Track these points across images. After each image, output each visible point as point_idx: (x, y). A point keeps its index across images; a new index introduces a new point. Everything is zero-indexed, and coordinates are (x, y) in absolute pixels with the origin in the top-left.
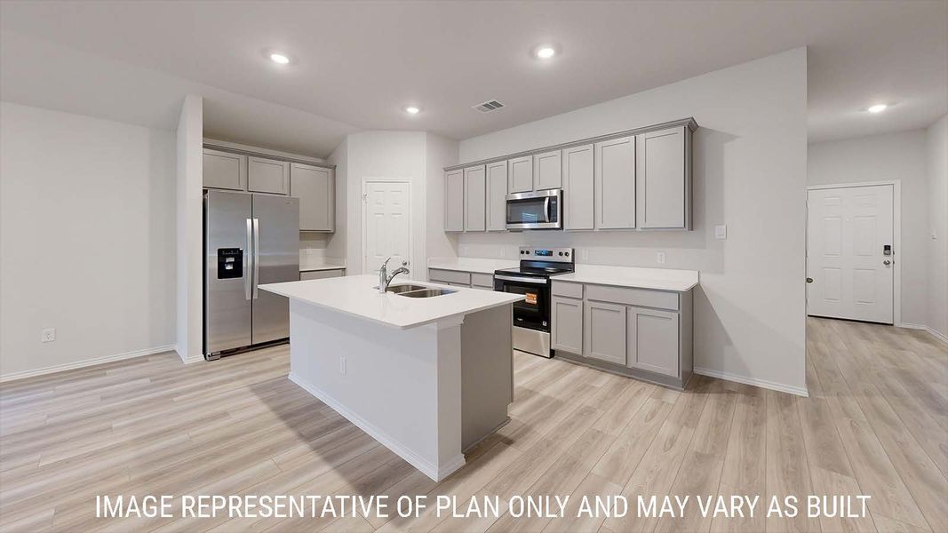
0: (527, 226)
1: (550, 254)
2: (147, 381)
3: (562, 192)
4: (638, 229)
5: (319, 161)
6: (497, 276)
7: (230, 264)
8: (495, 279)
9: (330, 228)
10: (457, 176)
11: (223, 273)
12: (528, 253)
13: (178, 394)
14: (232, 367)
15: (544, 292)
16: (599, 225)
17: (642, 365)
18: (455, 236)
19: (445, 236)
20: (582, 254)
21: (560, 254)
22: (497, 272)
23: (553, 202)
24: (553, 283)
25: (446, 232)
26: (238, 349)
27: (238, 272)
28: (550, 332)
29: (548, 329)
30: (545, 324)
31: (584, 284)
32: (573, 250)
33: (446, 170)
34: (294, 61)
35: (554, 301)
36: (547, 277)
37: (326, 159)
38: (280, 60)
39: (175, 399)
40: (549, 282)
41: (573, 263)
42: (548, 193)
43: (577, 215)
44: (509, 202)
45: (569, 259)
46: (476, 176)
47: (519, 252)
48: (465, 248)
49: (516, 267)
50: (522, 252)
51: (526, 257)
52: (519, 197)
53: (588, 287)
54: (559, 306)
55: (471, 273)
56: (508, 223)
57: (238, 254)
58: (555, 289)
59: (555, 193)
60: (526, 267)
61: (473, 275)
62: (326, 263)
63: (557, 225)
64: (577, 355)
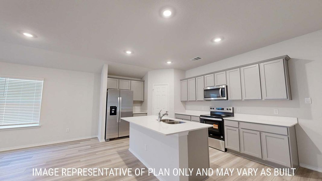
0: (212, 99)
1: (223, 109)
2: (90, 146)
3: (227, 86)
4: (263, 99)
5: (140, 80)
6: (201, 117)
7: (113, 111)
8: (200, 118)
9: (142, 100)
10: (185, 82)
11: (111, 114)
12: (213, 109)
13: (97, 152)
14: (113, 144)
15: (221, 124)
16: (244, 98)
17: (269, 159)
18: (185, 102)
19: (181, 102)
20: (237, 109)
21: (227, 109)
22: (201, 116)
23: (223, 90)
24: (225, 121)
25: (181, 101)
26: (114, 138)
27: (115, 113)
28: (224, 141)
29: (223, 139)
30: (222, 137)
31: (239, 122)
32: (233, 108)
33: (181, 80)
34: (133, 52)
35: (225, 128)
36: (222, 118)
37: (141, 79)
38: (129, 53)
39: (97, 153)
40: (223, 120)
41: (233, 113)
42: (221, 87)
43: (234, 94)
44: (205, 90)
45: (231, 111)
46: (192, 82)
47: (210, 109)
48: (188, 107)
49: (208, 114)
50: (211, 108)
51: (212, 110)
52: (209, 88)
53: (241, 123)
54: (228, 130)
55: (191, 116)
56: (205, 98)
57: (115, 108)
58: (225, 123)
59: (224, 86)
60: (213, 114)
61: (192, 117)
62: (141, 111)
63: (225, 98)
64: (238, 152)
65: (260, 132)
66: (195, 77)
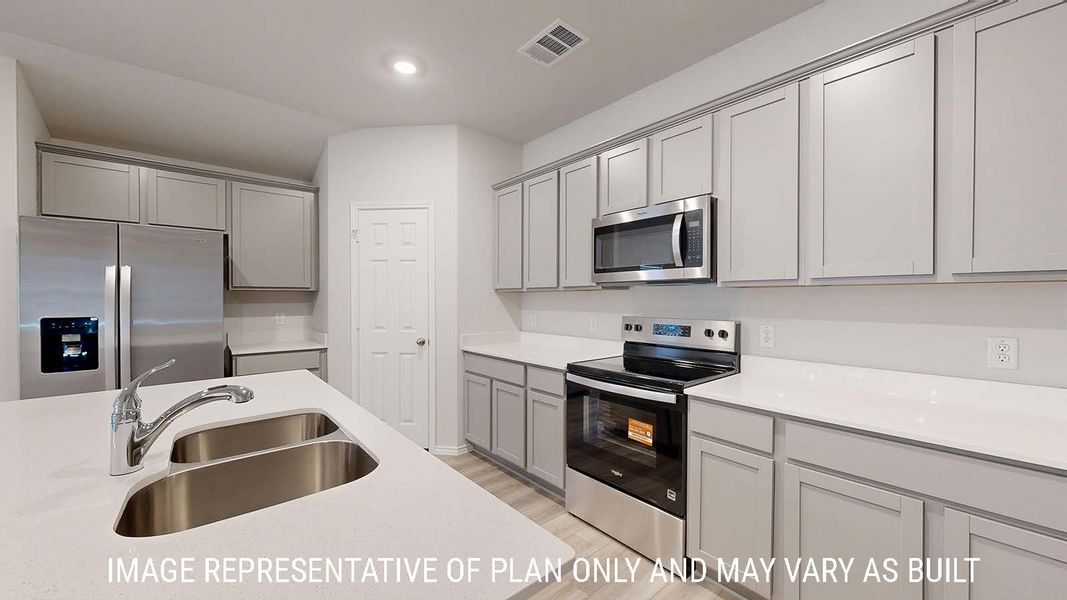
0: (643, 275)
1: (686, 331)
3: (713, 204)
6: (571, 377)
8: (568, 383)
9: (309, 285)
10: (512, 196)
12: (638, 328)
15: (671, 424)
16: (814, 270)
19: (496, 298)
21: (709, 333)
22: (573, 368)
23: (692, 224)
24: (692, 405)
25: (496, 290)
28: (683, 516)
29: (679, 509)
30: (672, 496)
31: (776, 417)
32: (738, 327)
33: (497, 188)
35: (694, 447)
36: (678, 390)
40: (683, 400)
41: (736, 354)
42: (681, 207)
44: (597, 232)
45: (727, 345)
46: (541, 193)
47: (620, 326)
50: (628, 327)
51: (635, 337)
53: (790, 427)
54: (708, 461)
55: (526, 365)
56: (597, 271)
58: (697, 419)
59: (692, 205)
60: (640, 361)
61: (529, 369)
63: (698, 272)
65: (929, 504)
66: (557, 167)
